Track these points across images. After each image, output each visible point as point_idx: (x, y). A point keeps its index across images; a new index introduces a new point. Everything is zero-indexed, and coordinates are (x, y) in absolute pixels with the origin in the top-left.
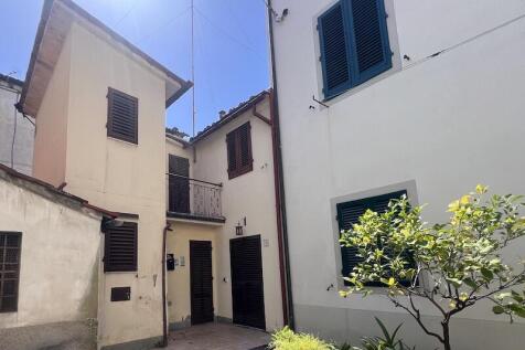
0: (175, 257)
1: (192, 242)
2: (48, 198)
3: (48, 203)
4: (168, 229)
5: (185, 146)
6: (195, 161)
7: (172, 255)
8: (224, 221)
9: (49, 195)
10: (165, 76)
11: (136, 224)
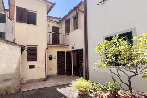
0: (52, 56)
1: (58, 52)
2: (5, 43)
3: (5, 44)
4: (47, 49)
5: (58, 23)
6: (61, 27)
7: (51, 56)
8: (69, 45)
9: (5, 42)
10: (46, 3)
11: (37, 48)
